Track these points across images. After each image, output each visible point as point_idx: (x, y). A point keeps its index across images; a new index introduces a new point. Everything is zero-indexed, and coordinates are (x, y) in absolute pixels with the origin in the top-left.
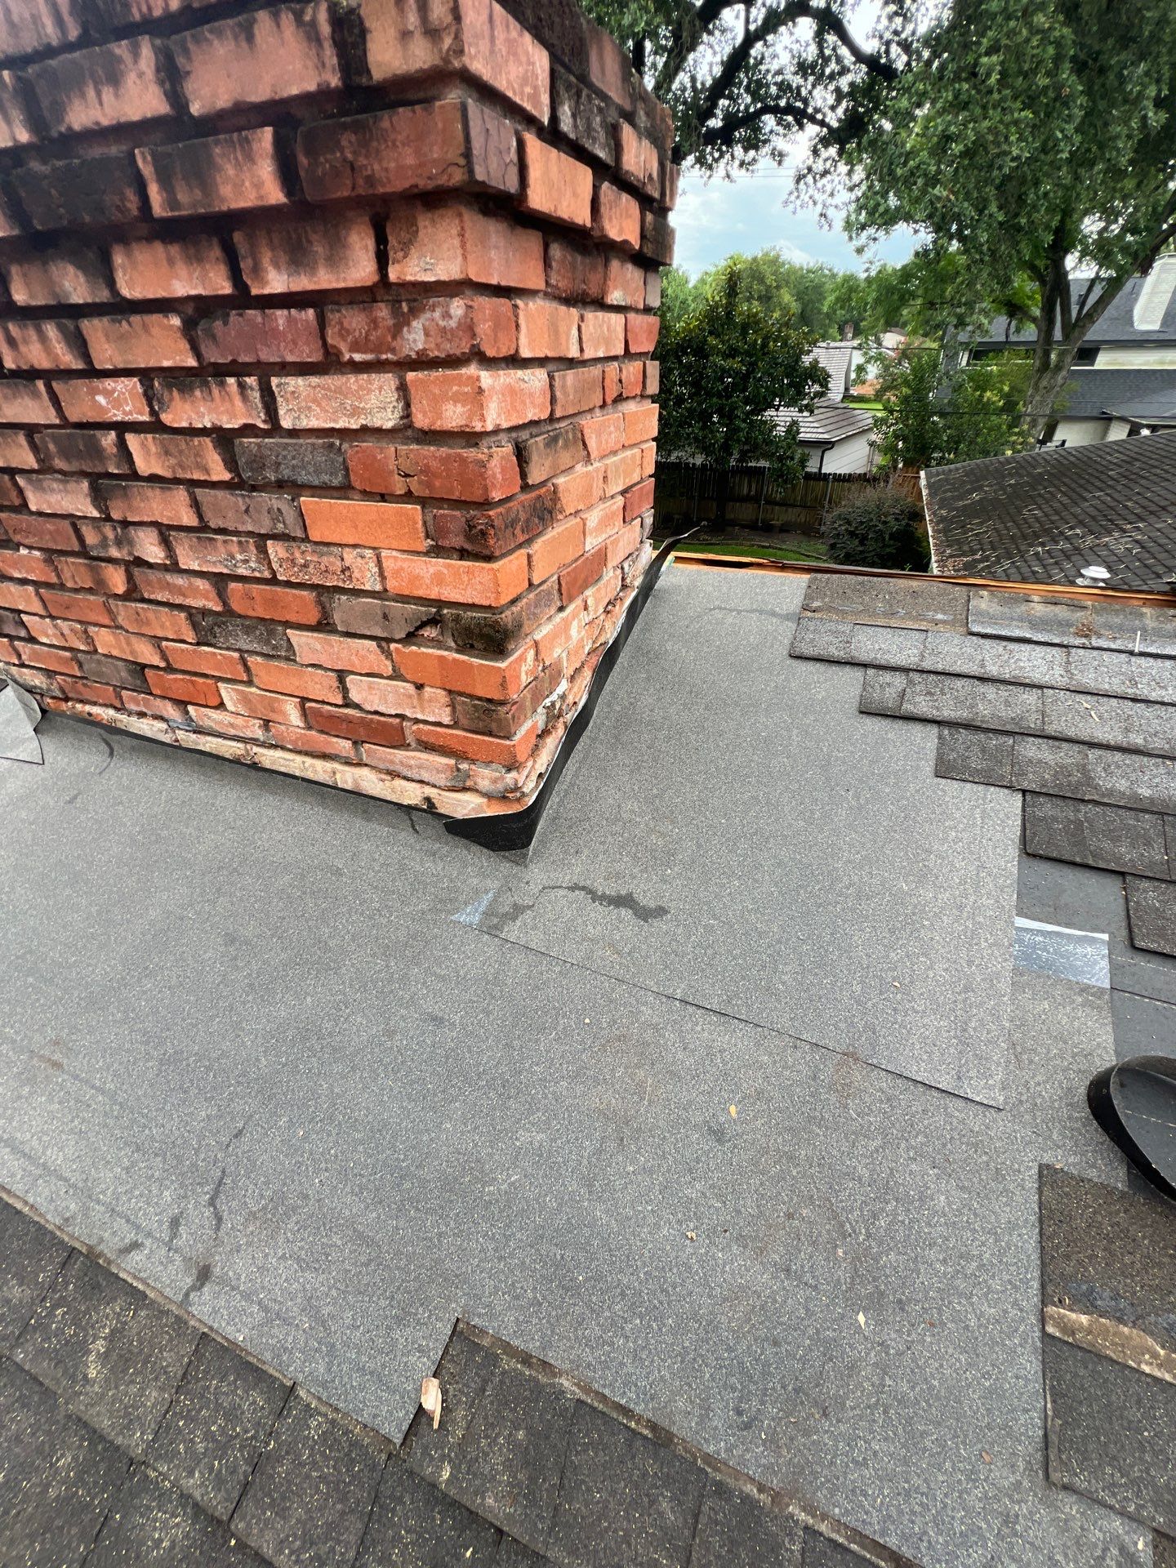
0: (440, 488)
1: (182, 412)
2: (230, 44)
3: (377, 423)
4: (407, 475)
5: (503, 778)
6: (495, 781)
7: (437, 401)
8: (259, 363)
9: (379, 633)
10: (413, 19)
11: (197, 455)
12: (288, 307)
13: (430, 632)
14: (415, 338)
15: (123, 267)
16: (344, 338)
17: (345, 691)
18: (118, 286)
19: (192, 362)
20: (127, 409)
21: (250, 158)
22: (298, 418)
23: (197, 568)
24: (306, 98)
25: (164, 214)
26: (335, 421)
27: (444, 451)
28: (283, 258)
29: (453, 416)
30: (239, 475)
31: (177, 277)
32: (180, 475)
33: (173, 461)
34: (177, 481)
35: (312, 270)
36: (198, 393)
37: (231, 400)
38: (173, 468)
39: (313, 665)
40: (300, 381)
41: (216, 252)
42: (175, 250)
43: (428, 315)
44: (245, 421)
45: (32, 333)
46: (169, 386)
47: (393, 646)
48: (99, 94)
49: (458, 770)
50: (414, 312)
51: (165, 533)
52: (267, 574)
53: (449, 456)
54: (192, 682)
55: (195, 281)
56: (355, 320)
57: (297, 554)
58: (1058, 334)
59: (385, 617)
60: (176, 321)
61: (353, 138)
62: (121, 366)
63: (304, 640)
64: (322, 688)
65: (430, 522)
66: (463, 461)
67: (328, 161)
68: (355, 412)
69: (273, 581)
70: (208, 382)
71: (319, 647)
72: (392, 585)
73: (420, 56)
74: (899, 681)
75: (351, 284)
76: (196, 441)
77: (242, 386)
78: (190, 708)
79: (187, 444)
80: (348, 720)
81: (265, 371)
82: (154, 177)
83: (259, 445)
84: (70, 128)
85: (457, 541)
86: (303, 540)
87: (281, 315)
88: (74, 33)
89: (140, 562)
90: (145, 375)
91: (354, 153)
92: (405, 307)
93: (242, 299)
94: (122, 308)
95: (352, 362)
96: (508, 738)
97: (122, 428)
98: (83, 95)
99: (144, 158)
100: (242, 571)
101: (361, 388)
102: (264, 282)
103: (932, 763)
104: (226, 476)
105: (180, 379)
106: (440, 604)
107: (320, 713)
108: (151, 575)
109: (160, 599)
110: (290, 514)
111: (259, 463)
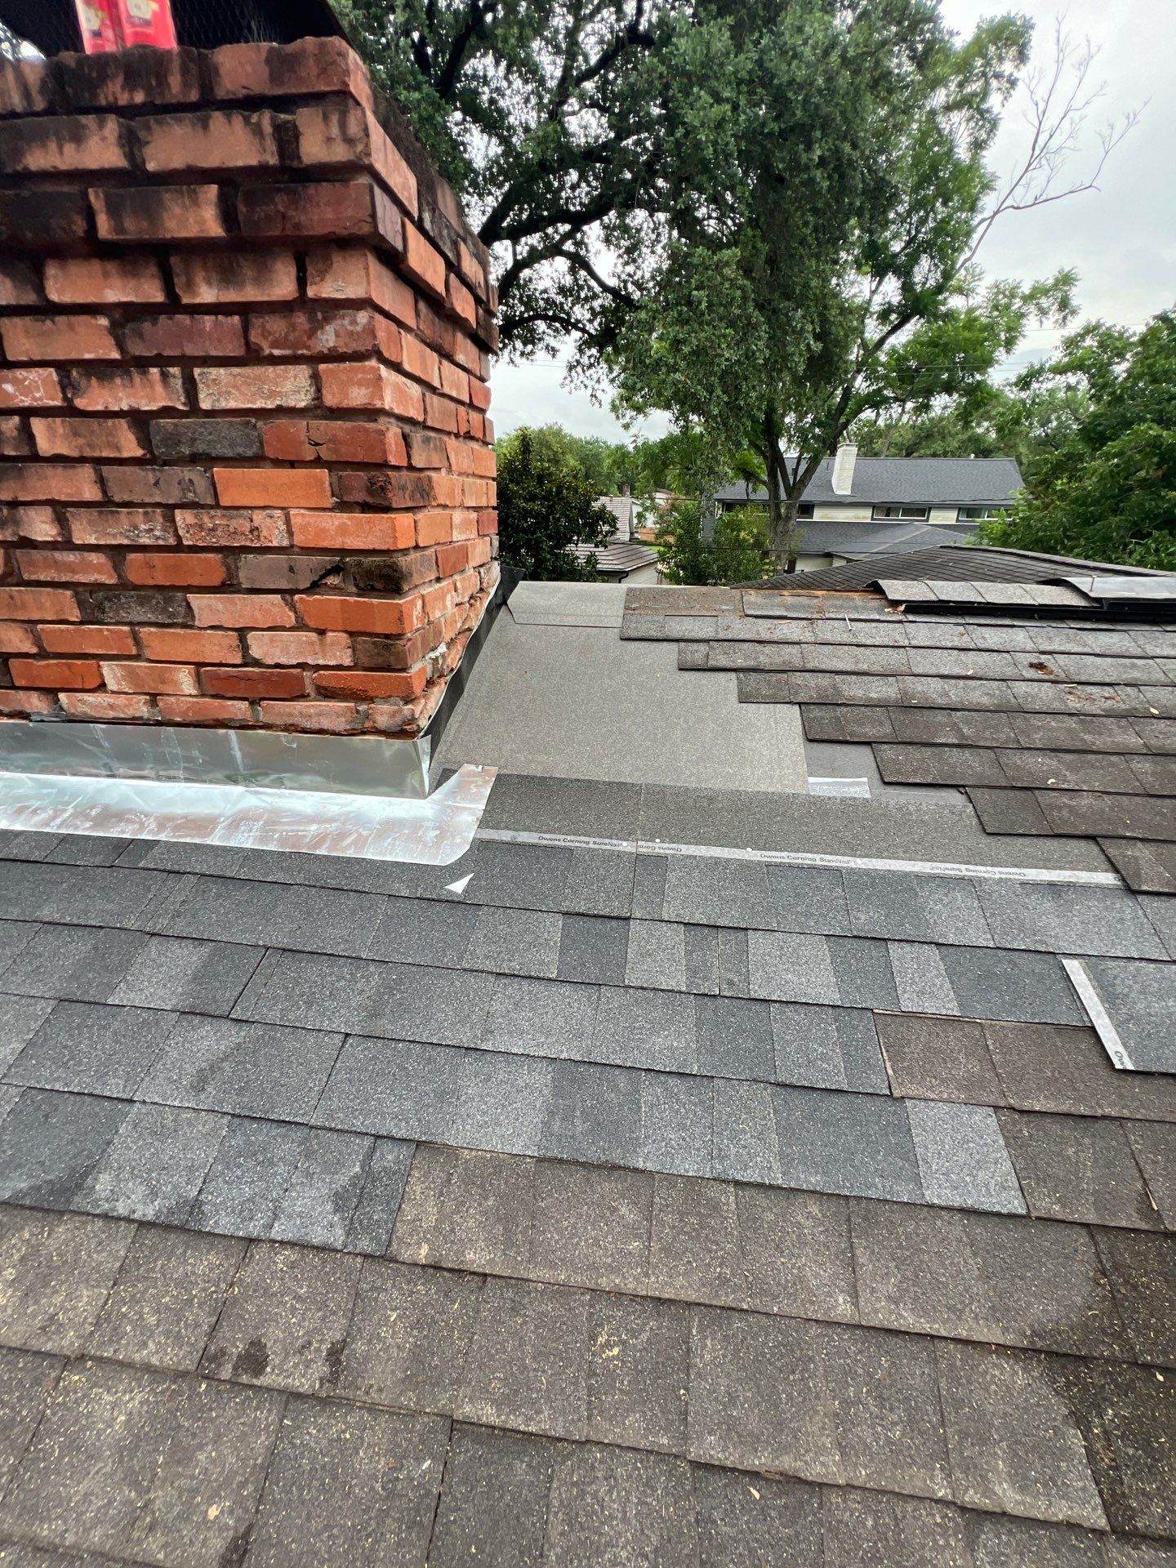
0: (346, 454)
1: (96, 398)
2: (189, 130)
3: (292, 404)
4: (317, 444)
5: (401, 710)
6: (393, 715)
7: (344, 386)
8: (183, 357)
9: (285, 585)
10: (335, 131)
11: (110, 434)
12: (216, 314)
13: (332, 580)
14: (328, 338)
15: (55, 277)
16: (265, 338)
17: (245, 648)
18: (47, 291)
19: (115, 355)
20: (38, 395)
21: (196, 203)
22: (218, 400)
23: (93, 541)
24: (247, 171)
25: (110, 237)
26: (252, 403)
27: (348, 424)
28: (215, 277)
29: (357, 397)
30: (152, 452)
31: (111, 287)
32: (88, 453)
33: (81, 441)
34: (82, 460)
35: (241, 285)
36: (118, 381)
37: (152, 387)
38: (81, 448)
39: (213, 627)
40: (222, 371)
41: (153, 269)
42: (111, 267)
43: (339, 322)
44: (164, 404)
46: (88, 375)
47: (297, 597)
48: (60, 148)
49: (358, 712)
50: (327, 320)
51: (60, 510)
52: (172, 541)
53: (354, 427)
54: (69, 666)
55: (128, 290)
56: (276, 325)
57: (206, 519)
58: (783, 495)
59: (291, 569)
60: (104, 321)
61: (285, 198)
62: (37, 357)
63: (205, 602)
64: (219, 649)
65: (335, 484)
66: (367, 430)
67: (261, 212)
68: (272, 395)
69: (179, 547)
70: (130, 372)
71: (220, 606)
72: (299, 540)
73: (340, 153)
74: (703, 648)
75: (274, 298)
76: (110, 422)
77: (165, 376)
78: (62, 696)
79: (100, 425)
80: (248, 678)
81: (187, 363)
82: (104, 209)
83: (176, 425)
84: (26, 168)
85: (360, 496)
86: (212, 507)
87: (208, 321)
88: (40, 104)
89: (27, 543)
90: (63, 366)
91: (286, 207)
92: (320, 316)
93: (173, 305)
94: (49, 310)
95: (271, 356)
96: (404, 670)
97: (26, 413)
98: (44, 146)
99: (97, 196)
100: (145, 540)
101: (279, 376)
102: (194, 294)
103: (736, 695)
104: (139, 452)
105: (100, 369)
106: (344, 552)
107: (217, 677)
108: (36, 555)
109: (42, 578)
110: (201, 484)
111: (174, 439)
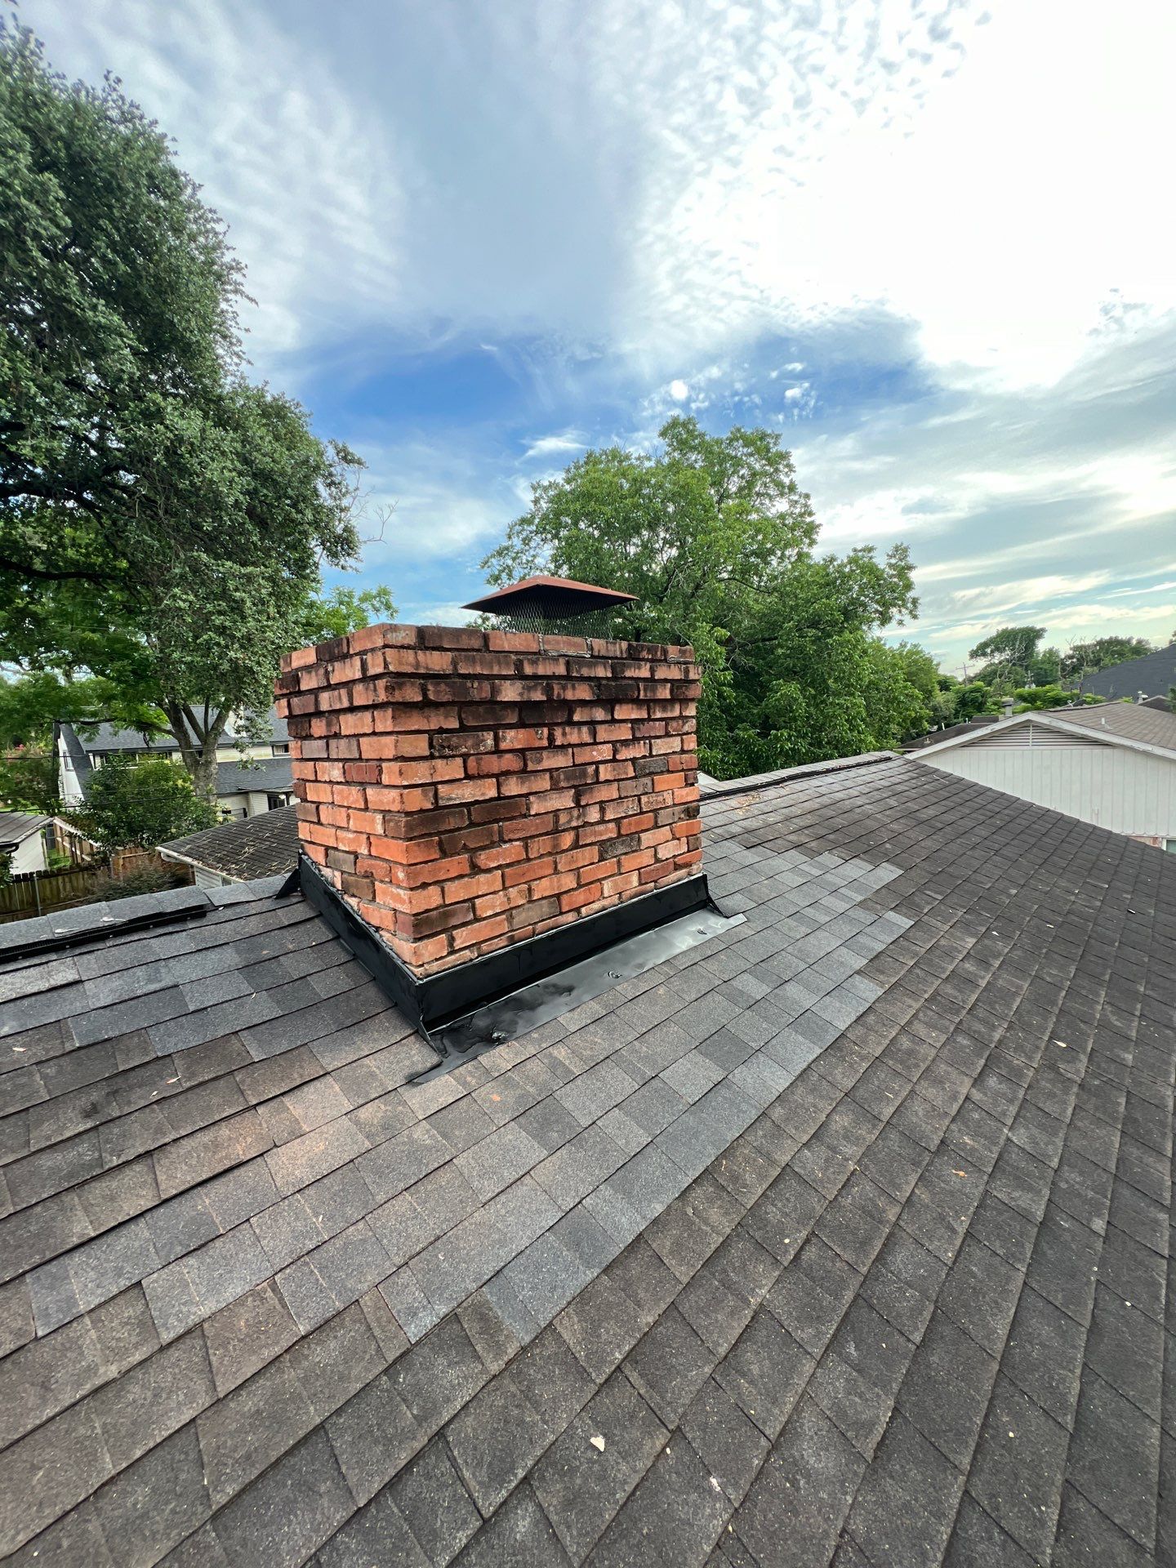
1: (625, 754)
2: (666, 668)
3: (676, 750)
4: (683, 764)
6: (697, 869)
7: (688, 743)
8: (650, 736)
9: (671, 821)
11: (626, 768)
12: (659, 721)
13: (683, 815)
14: (686, 728)
15: (618, 710)
16: (672, 729)
17: (657, 854)
18: (615, 715)
19: (631, 737)
20: (605, 755)
21: (665, 688)
22: (658, 751)
23: (613, 817)
24: (678, 680)
25: (643, 698)
26: (667, 751)
28: (661, 710)
29: (692, 746)
31: (633, 713)
33: (616, 772)
34: (616, 780)
35: (667, 712)
36: (631, 747)
37: (641, 748)
38: (615, 776)
39: (646, 849)
40: (660, 741)
44: (643, 754)
45: (576, 730)
46: (622, 746)
47: (673, 826)
48: (635, 670)
50: (687, 722)
51: (602, 805)
52: (639, 811)
54: (589, 890)
55: (638, 714)
57: (651, 799)
59: (673, 814)
60: (630, 725)
62: (606, 740)
63: (646, 836)
64: (648, 858)
65: (686, 777)
68: (672, 748)
69: (642, 813)
70: (635, 743)
71: (651, 837)
72: (676, 801)
75: (674, 716)
76: (626, 764)
77: (645, 744)
78: (583, 909)
79: (623, 765)
80: (656, 869)
82: (643, 690)
83: (645, 762)
84: (625, 676)
85: (692, 781)
86: (651, 793)
87: (657, 723)
89: (586, 824)
90: (614, 743)
92: (685, 721)
93: (649, 719)
94: (614, 721)
95: (673, 734)
97: (597, 763)
98: (631, 670)
99: (642, 686)
100: (631, 813)
101: (674, 741)
102: (655, 715)
104: (634, 774)
105: (625, 743)
106: (687, 803)
107: (646, 872)
108: (588, 829)
109: (588, 842)
110: (650, 784)
111: (644, 767)
